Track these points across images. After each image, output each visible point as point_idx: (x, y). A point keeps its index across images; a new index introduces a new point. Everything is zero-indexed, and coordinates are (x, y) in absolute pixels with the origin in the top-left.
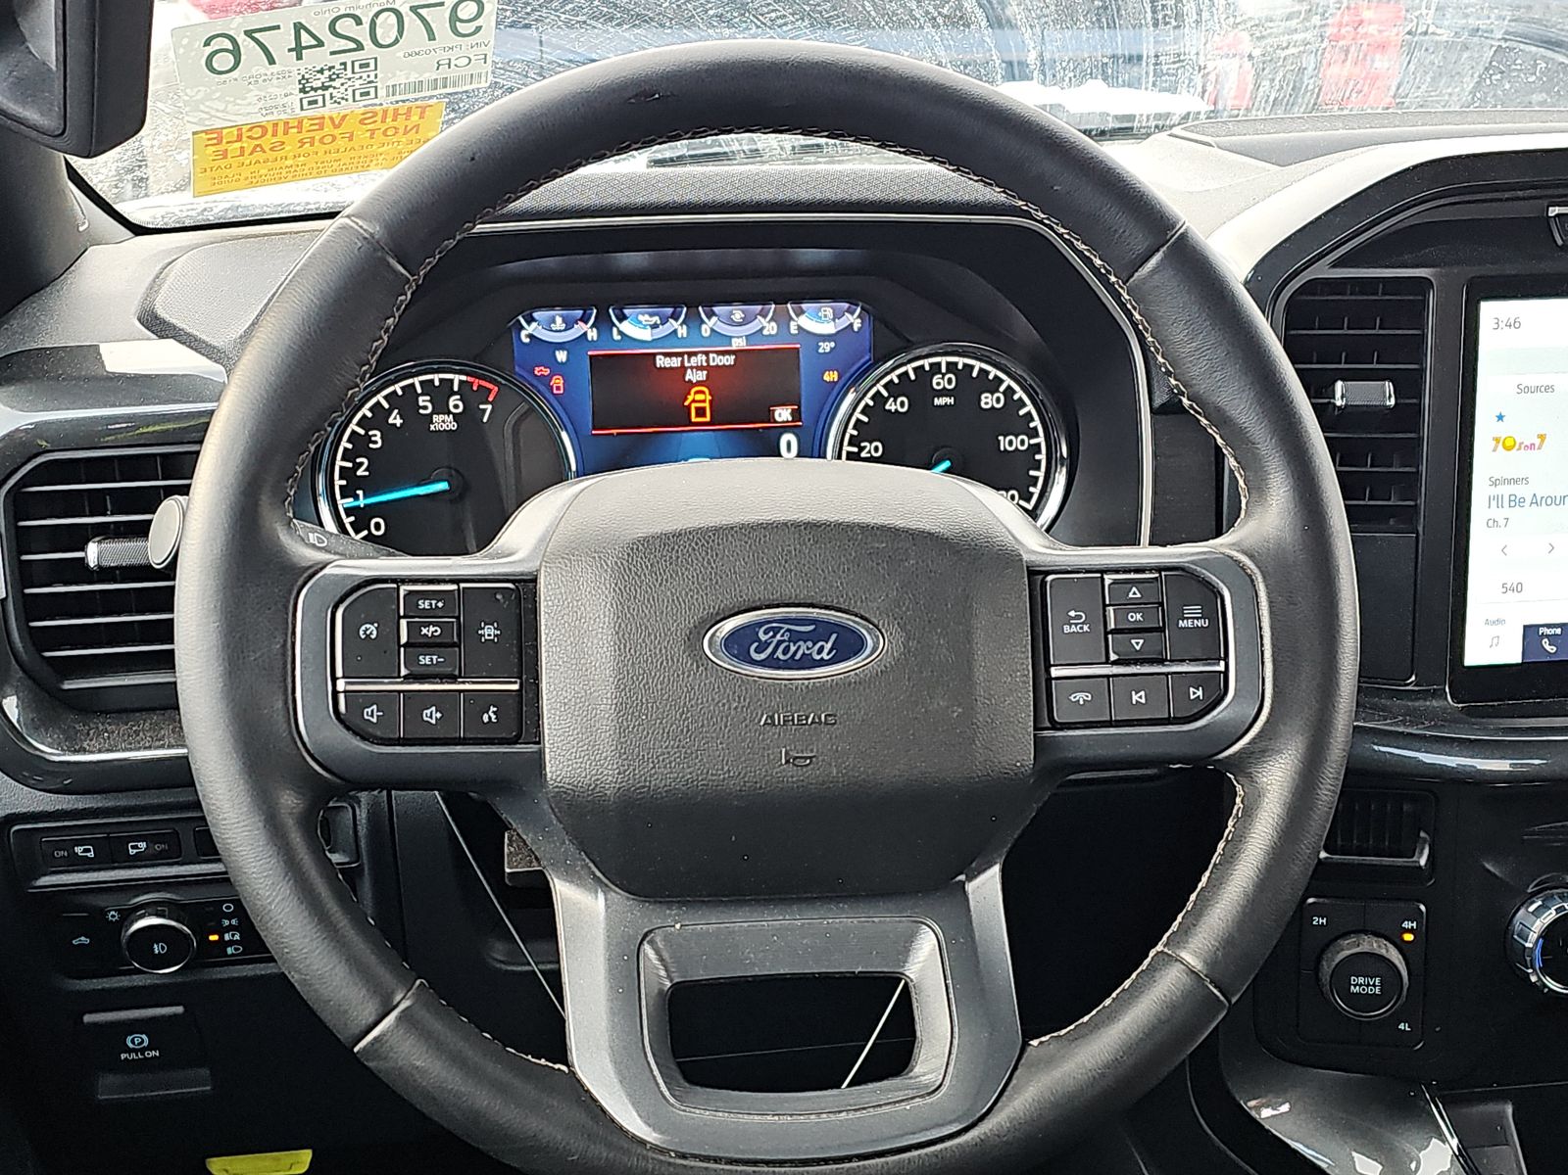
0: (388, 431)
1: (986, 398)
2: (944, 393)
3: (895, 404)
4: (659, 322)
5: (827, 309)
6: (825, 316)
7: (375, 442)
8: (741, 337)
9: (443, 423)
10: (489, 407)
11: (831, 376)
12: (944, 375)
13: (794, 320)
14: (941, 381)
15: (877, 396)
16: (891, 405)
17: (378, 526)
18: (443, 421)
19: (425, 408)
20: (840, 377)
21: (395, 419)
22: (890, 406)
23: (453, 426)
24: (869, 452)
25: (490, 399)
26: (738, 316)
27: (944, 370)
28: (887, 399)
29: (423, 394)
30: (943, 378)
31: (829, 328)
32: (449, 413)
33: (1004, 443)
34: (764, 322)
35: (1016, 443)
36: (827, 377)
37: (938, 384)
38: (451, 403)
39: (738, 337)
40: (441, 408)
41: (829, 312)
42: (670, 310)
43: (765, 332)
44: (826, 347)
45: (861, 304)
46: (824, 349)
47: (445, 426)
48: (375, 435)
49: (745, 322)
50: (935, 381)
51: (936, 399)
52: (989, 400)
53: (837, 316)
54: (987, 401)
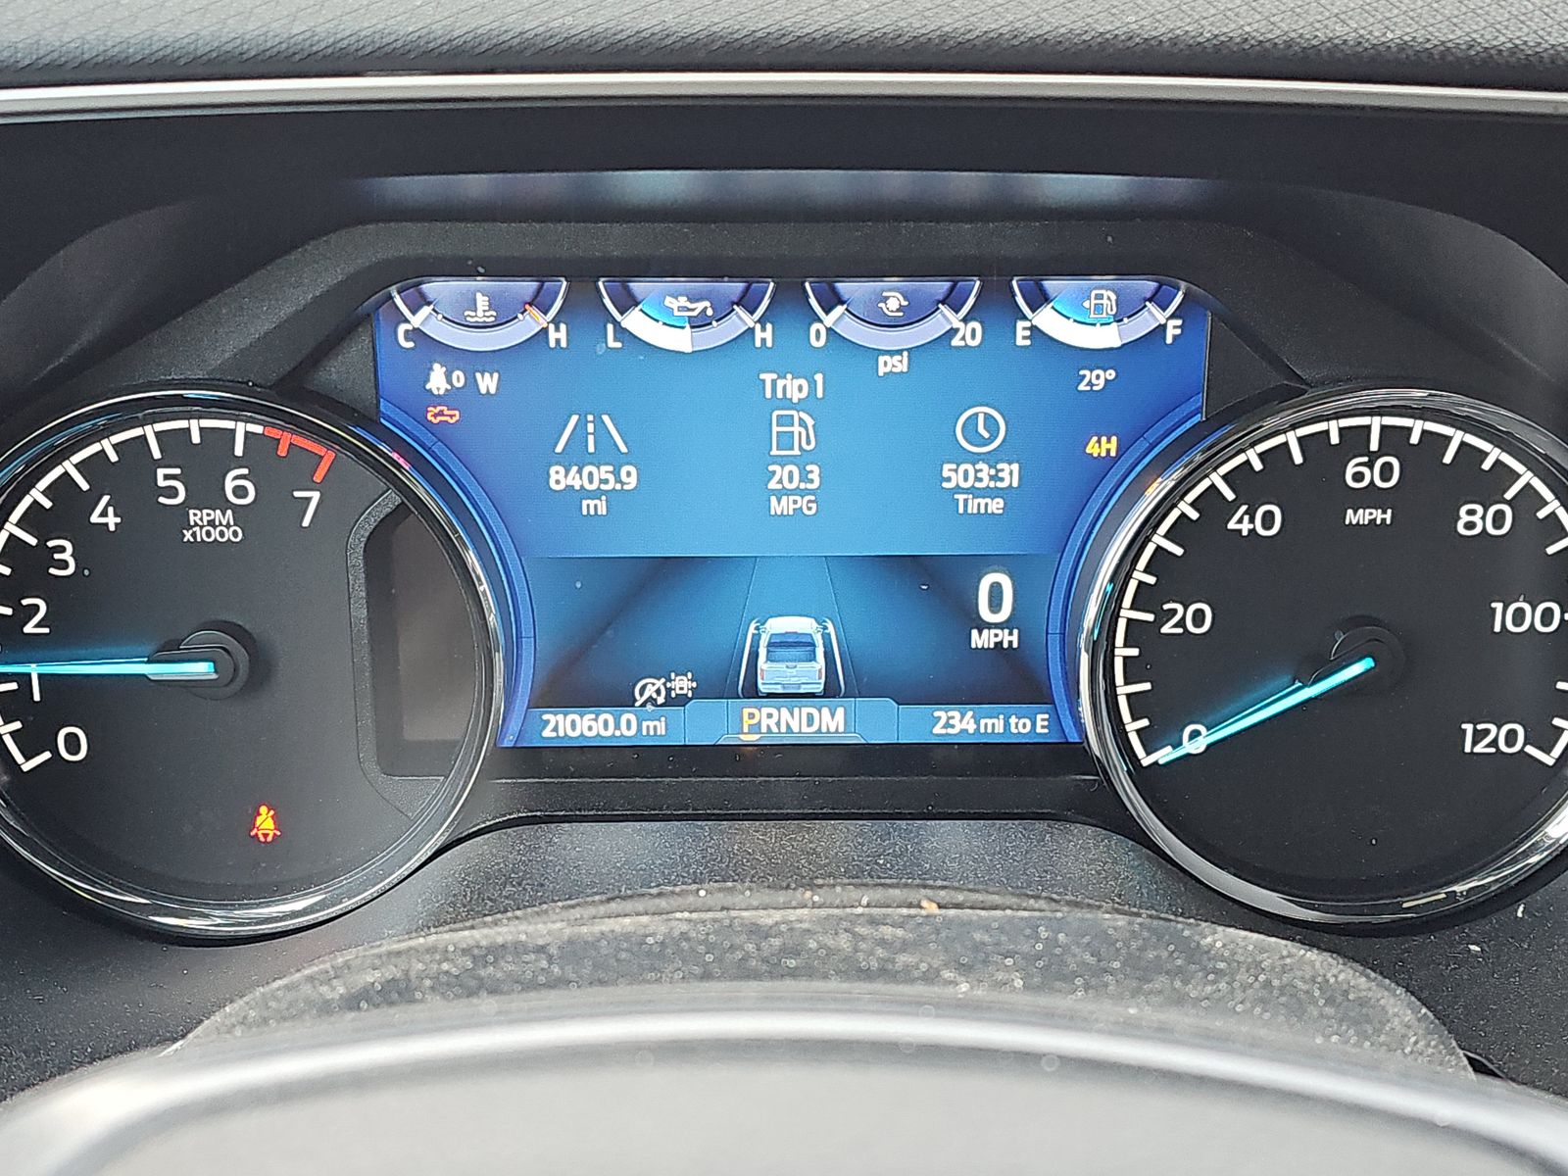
0: (89, 540)
1: (1471, 512)
2: (1371, 497)
3: (1252, 520)
4: (710, 312)
5: (1104, 292)
6: (1099, 308)
7: (64, 565)
8: (900, 352)
9: (211, 526)
10: (316, 496)
11: (1102, 447)
12: (1373, 457)
13: (1025, 318)
14: (1365, 470)
15: (1210, 501)
16: (1240, 521)
17: (72, 743)
18: (211, 523)
19: (172, 492)
20: (1122, 450)
21: (105, 516)
22: (1239, 523)
23: (232, 534)
24: (1181, 623)
25: (318, 478)
26: (894, 303)
27: (1374, 446)
28: (1233, 507)
29: (162, 463)
30: (1370, 465)
31: (1108, 337)
32: (224, 505)
33: (1502, 617)
34: (954, 320)
35: (1533, 618)
36: (1093, 449)
37: (1358, 477)
38: (229, 485)
39: (891, 353)
40: (207, 493)
41: (1109, 300)
42: (738, 287)
43: (956, 342)
44: (1098, 379)
45: (1183, 285)
46: (1090, 383)
47: (215, 534)
48: (62, 549)
49: (914, 315)
50: (1350, 470)
51: (1350, 512)
52: (1476, 519)
53: (1126, 311)
54: (1473, 519)
